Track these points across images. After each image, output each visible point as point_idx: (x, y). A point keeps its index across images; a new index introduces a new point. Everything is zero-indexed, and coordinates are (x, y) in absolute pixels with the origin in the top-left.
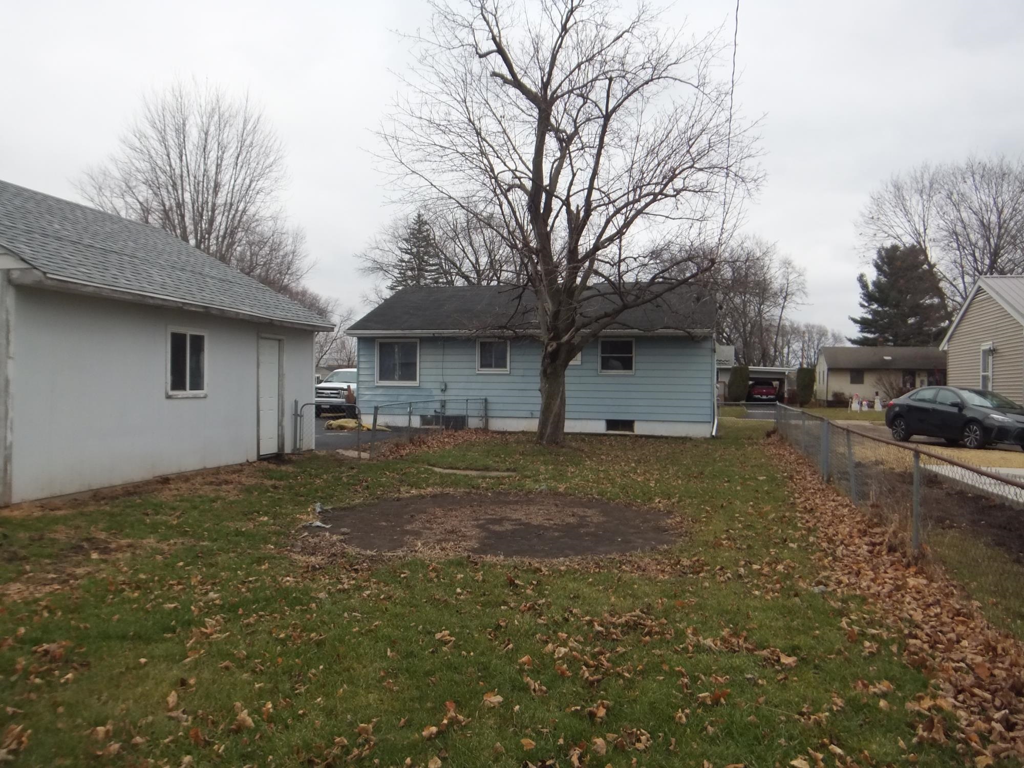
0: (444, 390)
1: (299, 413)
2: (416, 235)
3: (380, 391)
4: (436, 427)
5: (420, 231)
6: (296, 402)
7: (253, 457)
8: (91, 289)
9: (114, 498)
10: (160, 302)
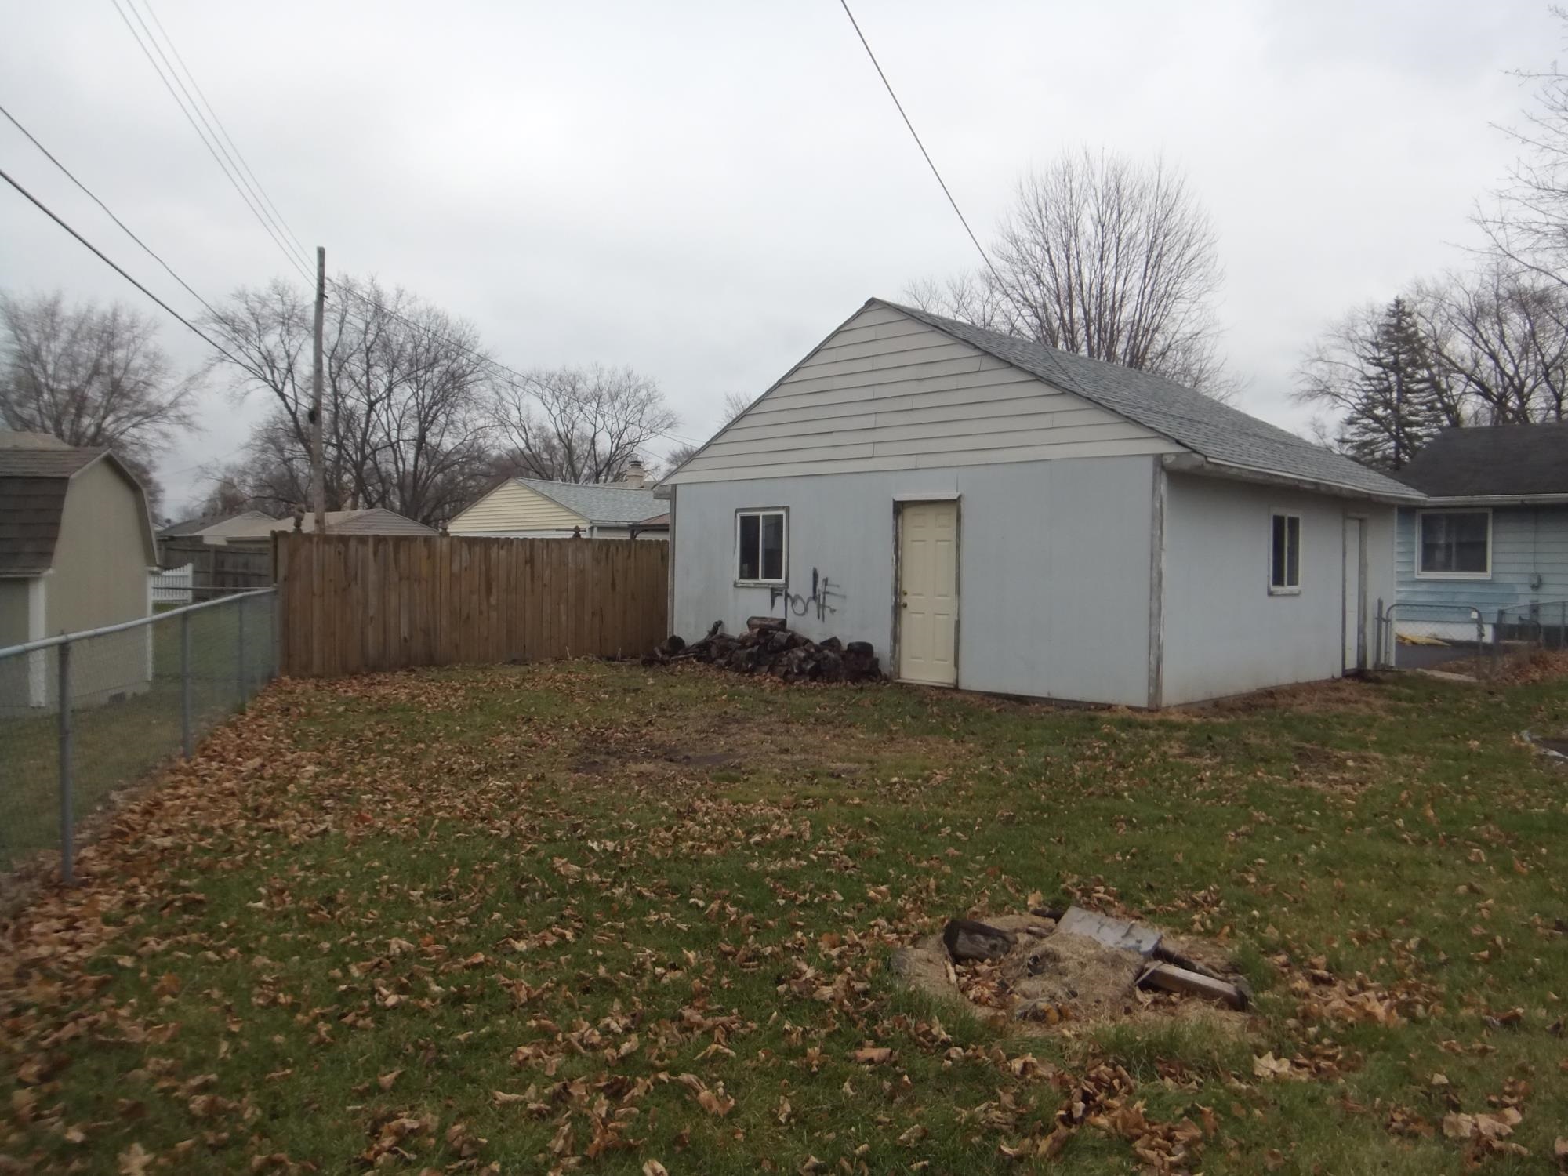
0: (1536, 587)
1: (1384, 616)
2: (1392, 333)
3: (1423, 587)
4: (1520, 642)
5: (1398, 327)
6: (1380, 603)
7: (1338, 674)
8: (1234, 471)
9: (1232, 710)
10: (1282, 481)
